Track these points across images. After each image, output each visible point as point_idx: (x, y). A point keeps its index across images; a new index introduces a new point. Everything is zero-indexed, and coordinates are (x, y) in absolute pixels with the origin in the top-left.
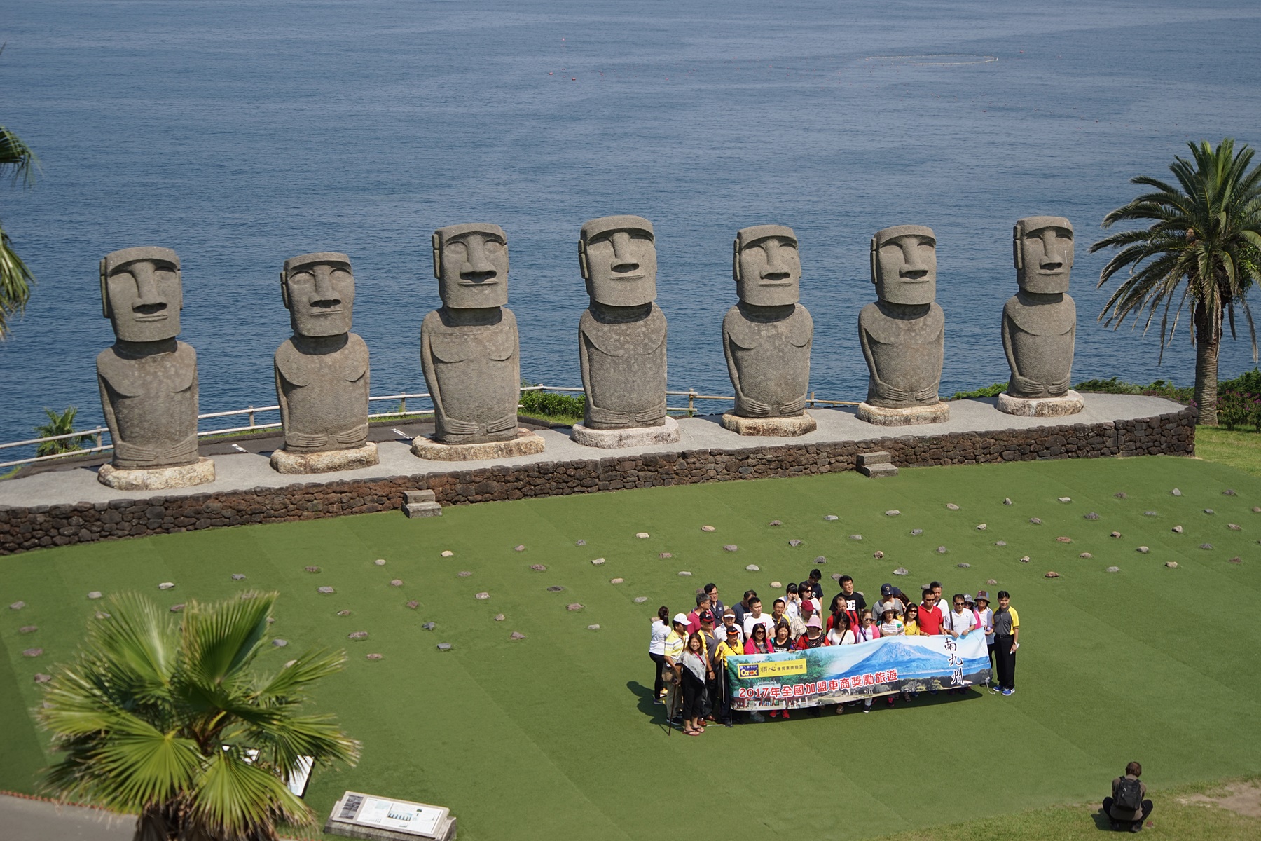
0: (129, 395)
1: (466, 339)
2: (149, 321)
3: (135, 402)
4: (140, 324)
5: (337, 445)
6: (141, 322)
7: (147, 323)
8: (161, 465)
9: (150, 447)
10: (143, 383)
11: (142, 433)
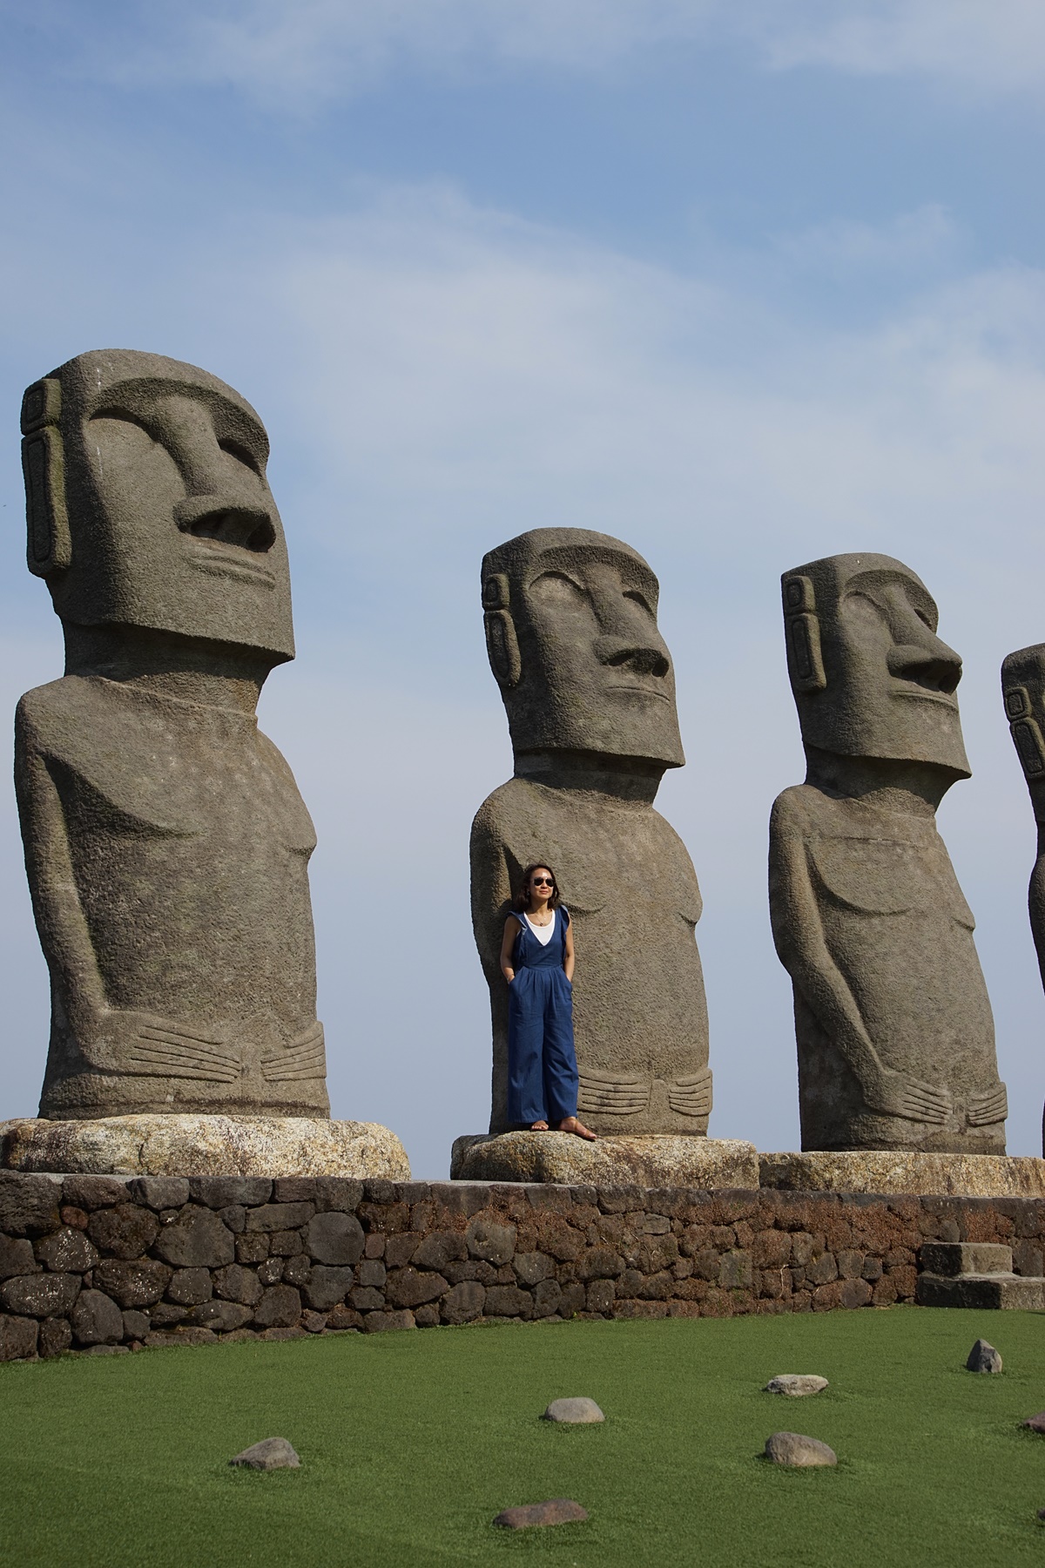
0: (163, 825)
1: (900, 857)
2: (235, 577)
3: (182, 853)
4: (205, 581)
5: (668, 1118)
6: (210, 572)
7: (228, 582)
8: (252, 1103)
9: (223, 1030)
10: (200, 797)
11: (204, 971)
